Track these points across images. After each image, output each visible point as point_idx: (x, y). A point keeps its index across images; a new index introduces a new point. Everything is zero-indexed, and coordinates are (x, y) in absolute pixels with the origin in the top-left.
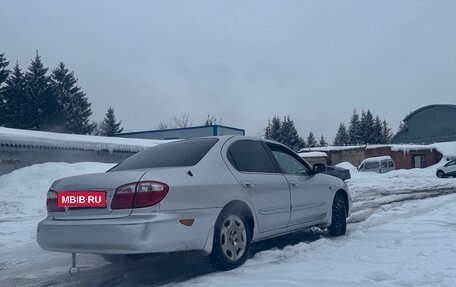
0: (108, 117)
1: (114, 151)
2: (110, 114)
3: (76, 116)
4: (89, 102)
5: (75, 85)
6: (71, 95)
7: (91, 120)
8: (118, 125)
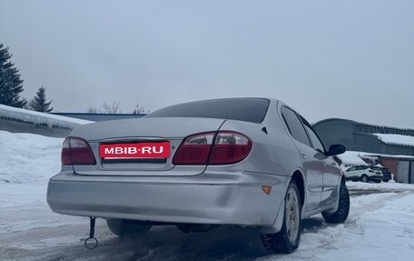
0: (39, 95)
1: (54, 126)
2: (41, 93)
3: (7, 91)
4: (21, 78)
5: (8, 61)
6: (4, 70)
7: (21, 96)
8: (48, 104)
